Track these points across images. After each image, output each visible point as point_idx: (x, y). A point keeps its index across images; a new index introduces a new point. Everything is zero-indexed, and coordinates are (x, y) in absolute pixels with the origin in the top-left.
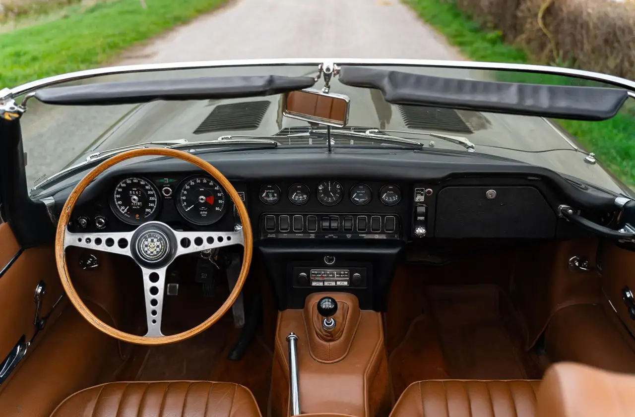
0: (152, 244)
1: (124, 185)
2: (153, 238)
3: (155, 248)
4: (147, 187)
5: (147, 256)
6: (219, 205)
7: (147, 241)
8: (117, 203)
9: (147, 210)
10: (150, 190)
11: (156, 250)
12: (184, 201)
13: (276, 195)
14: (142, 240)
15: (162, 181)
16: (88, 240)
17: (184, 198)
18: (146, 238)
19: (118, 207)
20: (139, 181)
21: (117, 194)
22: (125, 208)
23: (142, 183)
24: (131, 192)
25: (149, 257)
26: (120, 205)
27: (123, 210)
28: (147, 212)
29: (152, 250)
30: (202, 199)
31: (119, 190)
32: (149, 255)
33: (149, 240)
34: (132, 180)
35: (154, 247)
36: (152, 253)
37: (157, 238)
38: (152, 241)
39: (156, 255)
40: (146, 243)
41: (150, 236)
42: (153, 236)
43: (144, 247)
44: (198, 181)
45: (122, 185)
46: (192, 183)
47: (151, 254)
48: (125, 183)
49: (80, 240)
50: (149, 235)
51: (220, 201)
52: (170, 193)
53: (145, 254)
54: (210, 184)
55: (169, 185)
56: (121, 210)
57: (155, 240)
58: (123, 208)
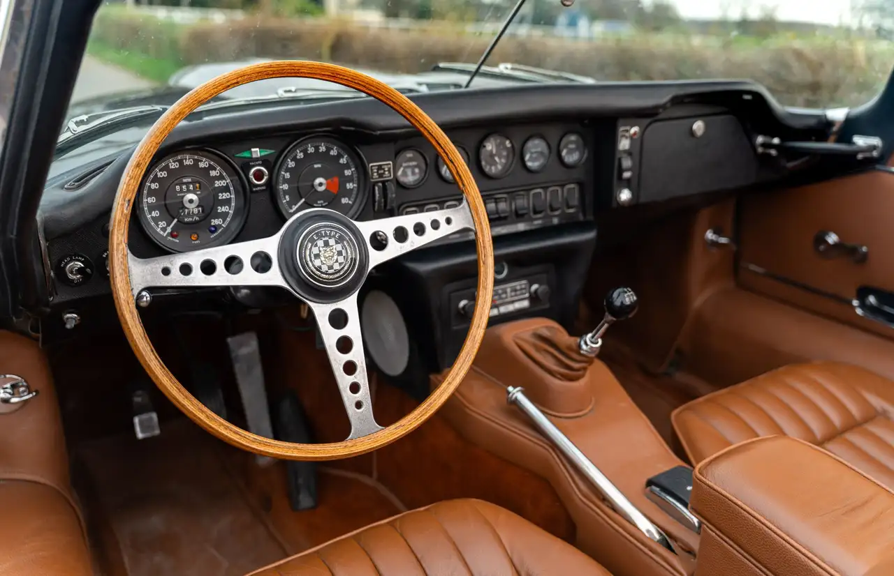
0: (328, 250)
1: (164, 174)
2: (326, 239)
3: (335, 257)
4: (213, 173)
5: (324, 276)
6: (348, 193)
7: (316, 245)
8: (149, 216)
9: (215, 222)
10: (221, 178)
11: (337, 261)
12: (285, 192)
13: (417, 170)
14: (306, 248)
15: (246, 154)
16: (186, 269)
17: (285, 187)
18: (313, 241)
19: (153, 224)
20: (196, 162)
21: (149, 195)
22: (168, 225)
23: (201, 165)
24: (178, 188)
25: (327, 276)
26: (156, 220)
27: (164, 229)
28: (214, 226)
29: (330, 263)
30: (321, 184)
31: (154, 186)
32: (326, 274)
33: (320, 243)
34: (181, 162)
35: (332, 257)
36: (331, 267)
37: (334, 236)
38: (326, 244)
39: (339, 271)
40: (315, 250)
41: (320, 236)
42: (326, 235)
43: (313, 259)
44: (311, 150)
45: (159, 174)
46: (300, 155)
47: (331, 271)
48: (166, 168)
49: (166, 271)
50: (317, 234)
51: (350, 186)
52: (265, 178)
53: (318, 273)
54: (332, 153)
55: (260, 162)
56: (159, 230)
57: (332, 242)
58: (162, 224)
